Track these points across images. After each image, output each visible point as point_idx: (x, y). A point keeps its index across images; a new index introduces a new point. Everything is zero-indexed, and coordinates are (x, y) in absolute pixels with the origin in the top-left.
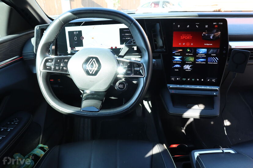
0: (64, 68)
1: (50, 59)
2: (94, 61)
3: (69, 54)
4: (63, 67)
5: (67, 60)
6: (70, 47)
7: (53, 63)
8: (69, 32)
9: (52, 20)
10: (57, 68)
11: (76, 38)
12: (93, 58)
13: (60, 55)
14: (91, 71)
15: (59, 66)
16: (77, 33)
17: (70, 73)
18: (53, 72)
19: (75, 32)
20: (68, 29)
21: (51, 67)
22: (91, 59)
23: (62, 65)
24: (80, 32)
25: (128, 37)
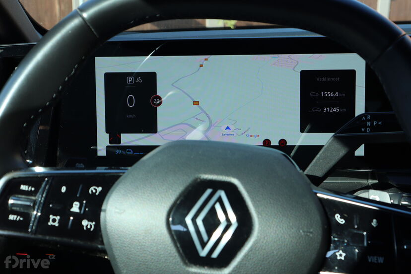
0: (85, 223)
1: (25, 181)
2: (220, 200)
3: (102, 161)
4: (79, 217)
5: (100, 189)
6: (107, 132)
7: (40, 198)
8: (109, 77)
9: (43, 31)
10: (54, 220)
11: (131, 101)
12: (216, 185)
13: (71, 165)
14: (203, 245)
15: (65, 212)
16: (139, 80)
17: (106, 247)
18: (33, 240)
19: (130, 79)
20: (105, 65)
21: (26, 216)
22: (209, 191)
23: (75, 208)
24: (150, 79)
25: (331, 102)
